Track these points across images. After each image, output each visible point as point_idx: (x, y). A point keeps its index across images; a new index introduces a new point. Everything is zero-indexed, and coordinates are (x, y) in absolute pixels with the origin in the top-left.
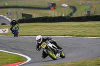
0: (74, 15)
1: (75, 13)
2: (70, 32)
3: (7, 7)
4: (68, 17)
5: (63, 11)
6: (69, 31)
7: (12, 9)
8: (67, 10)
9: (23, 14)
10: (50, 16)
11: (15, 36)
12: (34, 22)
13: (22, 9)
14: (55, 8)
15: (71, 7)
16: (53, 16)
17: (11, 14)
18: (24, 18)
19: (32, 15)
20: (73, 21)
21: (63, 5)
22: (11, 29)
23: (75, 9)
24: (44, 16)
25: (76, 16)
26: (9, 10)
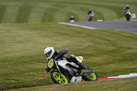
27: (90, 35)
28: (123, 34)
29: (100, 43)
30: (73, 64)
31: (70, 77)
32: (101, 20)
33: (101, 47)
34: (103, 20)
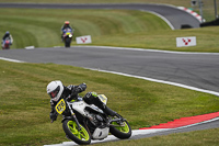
17: (202, 3)
27: (14, 73)
28: (70, 71)
29: (30, 87)
30: (93, 107)
31: (91, 129)
32: (32, 47)
33: (33, 93)
34: (36, 47)
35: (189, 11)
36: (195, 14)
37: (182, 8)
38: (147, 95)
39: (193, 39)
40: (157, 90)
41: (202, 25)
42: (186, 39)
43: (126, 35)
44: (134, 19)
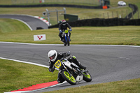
0: (135, 17)
1: (136, 14)
2: (129, 39)
3: (44, 6)
4: (126, 18)
5: (120, 11)
6: (127, 39)
7: (51, 8)
8: (125, 10)
9: (65, 15)
10: (101, 17)
11: (65, 45)
12: (80, 26)
13: (64, 8)
14: (108, 7)
15: (130, 5)
16: (106, 18)
17: (49, 14)
18: (67, 20)
19: (77, 17)
20: (133, 25)
21: (119, 3)
22: (60, 35)
23: (135, 8)
24: (94, 18)
25: (137, 18)
26: (47, 9)
35: (41, 19)
36: (45, 21)
37: (37, 17)
38: (16, 70)
39: (44, 36)
40: (22, 67)
41: (50, 27)
42: (40, 36)
43: (2, 34)
44: (7, 24)
